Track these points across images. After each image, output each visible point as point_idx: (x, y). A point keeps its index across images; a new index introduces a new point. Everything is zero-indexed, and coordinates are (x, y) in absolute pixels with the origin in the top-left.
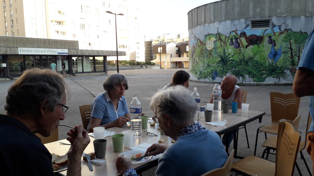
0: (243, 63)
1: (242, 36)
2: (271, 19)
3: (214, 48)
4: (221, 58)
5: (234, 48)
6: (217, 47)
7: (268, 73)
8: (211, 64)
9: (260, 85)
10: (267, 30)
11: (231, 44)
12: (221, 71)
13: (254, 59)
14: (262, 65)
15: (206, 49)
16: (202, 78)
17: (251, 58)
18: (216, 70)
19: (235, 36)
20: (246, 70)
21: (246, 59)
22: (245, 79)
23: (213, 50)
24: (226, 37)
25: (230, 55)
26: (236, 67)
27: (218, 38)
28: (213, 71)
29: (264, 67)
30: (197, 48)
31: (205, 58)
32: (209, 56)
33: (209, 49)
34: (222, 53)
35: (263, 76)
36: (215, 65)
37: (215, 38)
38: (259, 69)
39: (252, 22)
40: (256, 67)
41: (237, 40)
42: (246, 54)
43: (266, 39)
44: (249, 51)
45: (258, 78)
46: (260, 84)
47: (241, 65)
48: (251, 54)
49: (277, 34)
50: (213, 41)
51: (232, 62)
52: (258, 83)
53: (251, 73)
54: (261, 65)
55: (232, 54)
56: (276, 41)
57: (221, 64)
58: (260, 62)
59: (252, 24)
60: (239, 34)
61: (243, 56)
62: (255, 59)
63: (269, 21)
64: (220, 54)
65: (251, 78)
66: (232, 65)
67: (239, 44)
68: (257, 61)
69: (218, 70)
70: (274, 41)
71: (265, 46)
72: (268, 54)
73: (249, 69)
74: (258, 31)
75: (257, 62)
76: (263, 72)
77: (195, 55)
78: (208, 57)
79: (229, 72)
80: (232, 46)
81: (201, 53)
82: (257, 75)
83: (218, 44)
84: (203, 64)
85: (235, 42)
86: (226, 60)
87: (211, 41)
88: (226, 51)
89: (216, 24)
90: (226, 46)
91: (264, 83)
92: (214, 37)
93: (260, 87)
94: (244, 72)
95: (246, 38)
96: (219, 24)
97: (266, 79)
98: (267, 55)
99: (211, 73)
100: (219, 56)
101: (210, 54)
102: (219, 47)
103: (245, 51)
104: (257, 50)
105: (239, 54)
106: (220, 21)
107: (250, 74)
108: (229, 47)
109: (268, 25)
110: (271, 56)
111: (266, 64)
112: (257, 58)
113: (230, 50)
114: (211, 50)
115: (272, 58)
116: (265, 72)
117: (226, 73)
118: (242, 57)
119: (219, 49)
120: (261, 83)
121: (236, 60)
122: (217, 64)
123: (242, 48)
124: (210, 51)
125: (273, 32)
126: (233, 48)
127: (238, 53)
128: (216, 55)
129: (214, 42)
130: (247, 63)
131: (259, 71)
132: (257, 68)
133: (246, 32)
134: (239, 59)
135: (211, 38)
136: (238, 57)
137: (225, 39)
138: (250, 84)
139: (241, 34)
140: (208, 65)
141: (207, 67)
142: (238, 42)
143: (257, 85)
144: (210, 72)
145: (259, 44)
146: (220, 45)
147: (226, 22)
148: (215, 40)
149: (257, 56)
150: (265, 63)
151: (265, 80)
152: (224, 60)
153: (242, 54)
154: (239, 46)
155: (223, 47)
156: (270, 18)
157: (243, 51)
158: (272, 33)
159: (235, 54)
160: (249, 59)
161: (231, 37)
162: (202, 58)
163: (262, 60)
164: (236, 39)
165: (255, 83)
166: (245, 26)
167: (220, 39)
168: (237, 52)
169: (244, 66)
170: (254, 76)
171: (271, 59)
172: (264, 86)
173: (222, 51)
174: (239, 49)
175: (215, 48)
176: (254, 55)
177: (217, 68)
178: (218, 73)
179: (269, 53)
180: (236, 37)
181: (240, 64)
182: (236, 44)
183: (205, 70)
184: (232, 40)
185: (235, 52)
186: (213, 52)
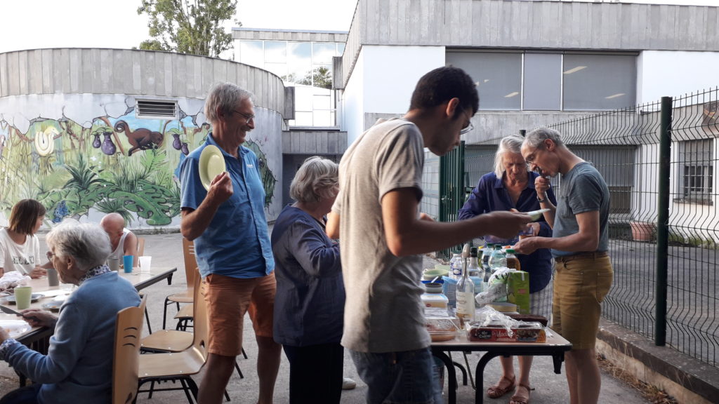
0: (123, 187)
1: (119, 129)
2: (177, 101)
3: (55, 151)
4: (73, 174)
5: (102, 154)
6: (64, 149)
8: (50, 187)
9: (161, 232)
10: (170, 121)
11: (96, 145)
12: (75, 205)
13: (147, 179)
14: (163, 191)
15: (35, 153)
17: (142, 178)
18: (63, 202)
19: (104, 128)
20: (131, 201)
21: (130, 178)
22: (130, 221)
23: (54, 155)
24: (83, 129)
25: (94, 169)
26: (108, 195)
27: (64, 129)
28: (56, 205)
29: (169, 195)
30: (9, 148)
31: (34, 172)
32: (44, 169)
33: (43, 153)
34: (76, 164)
35: (168, 214)
36: (60, 190)
37: (58, 129)
38: (158, 200)
39: (139, 102)
40: (152, 195)
41: (109, 137)
42: (131, 167)
43: (169, 141)
44: (137, 162)
45: (156, 218)
46: (161, 229)
47: (121, 190)
48: (141, 169)
49: (190, 132)
50: (53, 136)
51: (99, 185)
52: (158, 228)
53: (142, 208)
54: (161, 192)
55: (100, 168)
56: (189, 144)
57: (73, 189)
58: (159, 186)
59: (140, 106)
60: (113, 125)
61: (124, 171)
62: (150, 179)
63: (174, 104)
64: (72, 165)
65: (143, 217)
66: (100, 190)
67: (113, 145)
68: (154, 184)
69: (67, 203)
70: (186, 145)
71: (167, 153)
73: (138, 198)
74: (154, 123)
75: (154, 186)
76: (167, 204)
77: (6, 164)
78: (40, 171)
79: (94, 206)
80: (99, 150)
81: (23, 161)
82: (154, 211)
83: (66, 142)
85: (105, 139)
86: (85, 179)
87: (48, 135)
88: (85, 159)
89: (59, 98)
90: (85, 148)
91: (170, 227)
92: (55, 126)
93: (160, 236)
94: (126, 206)
95: (128, 134)
96: (66, 98)
97: (173, 219)
98: (173, 172)
99: (52, 207)
100: (68, 169)
101: (47, 164)
102: (68, 150)
103: (127, 162)
104: (153, 162)
105: (115, 166)
106: (69, 93)
107: (139, 211)
108: (91, 150)
109: (172, 112)
111: (172, 188)
112: (152, 177)
113: (95, 158)
114: (49, 156)
116: (170, 205)
117: (88, 207)
118: (121, 174)
119: (69, 153)
120: (164, 227)
121: (108, 180)
122: (65, 187)
123: (121, 155)
124: (45, 157)
125: (182, 126)
126: (100, 154)
127: (112, 165)
128: (60, 167)
129: (54, 139)
130: (132, 186)
131: (159, 203)
132: (153, 197)
133: (127, 121)
134: (115, 178)
135: (47, 127)
136: (114, 174)
137: (82, 134)
138: (141, 231)
139: (117, 126)
140: (42, 190)
141: (39, 194)
142: (111, 141)
143: (156, 232)
145: (156, 148)
146: (70, 147)
147: (82, 96)
148: (58, 133)
149: (154, 173)
150: (170, 187)
151: (171, 220)
152: (80, 180)
153: (120, 168)
154: (114, 151)
155: (77, 150)
156: (175, 99)
157: (122, 162)
158: (181, 129)
159: (105, 166)
160: (136, 177)
161: (94, 129)
162: (26, 173)
163: (164, 181)
164: (108, 134)
165: (152, 228)
166: (125, 109)
167: (70, 132)
168: (111, 163)
169: (127, 193)
170: (148, 215)
172: (169, 235)
173: (75, 158)
174: (113, 156)
175: (58, 152)
176: (147, 171)
177: (65, 197)
178: (69, 209)
180: (107, 131)
181: (117, 189)
182: (107, 145)
184: (97, 136)
185: (106, 162)
186: (53, 160)
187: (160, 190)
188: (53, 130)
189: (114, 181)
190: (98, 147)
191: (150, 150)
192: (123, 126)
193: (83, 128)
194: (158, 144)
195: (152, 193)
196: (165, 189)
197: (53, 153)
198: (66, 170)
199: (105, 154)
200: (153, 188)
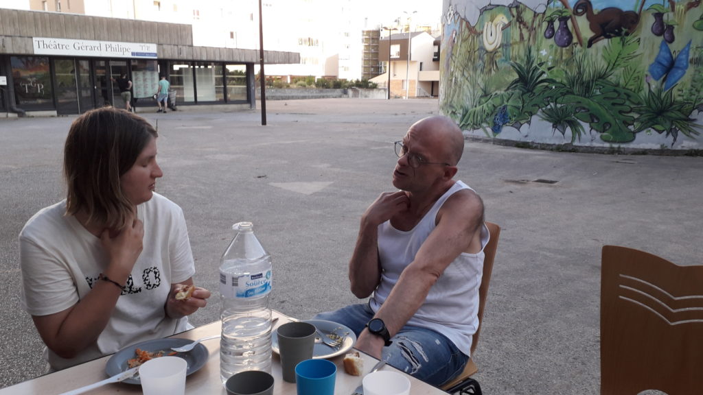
0: (576, 89)
1: (580, 11)
3: (502, 45)
4: (519, 73)
5: (555, 46)
6: (511, 42)
7: (644, 118)
8: (493, 89)
9: (619, 152)
11: (548, 35)
12: (517, 111)
13: (609, 79)
14: (629, 96)
15: (482, 48)
16: (469, 127)
17: (601, 77)
18: (505, 107)
19: (561, 12)
20: (584, 108)
21: (586, 77)
22: (580, 135)
23: (500, 49)
24: (536, 15)
25: (544, 66)
26: (557, 99)
27: (514, 16)
28: (497, 110)
29: (636, 102)
30: (459, 44)
31: (479, 71)
32: (488, 68)
33: (490, 48)
34: (522, 60)
35: (631, 128)
36: (502, 92)
38: (619, 108)
40: (612, 101)
41: (566, 24)
42: (588, 63)
43: (648, 22)
44: (597, 56)
45: (614, 133)
46: (619, 148)
47: (572, 93)
48: (602, 65)
49: (681, 7)
50: (501, 26)
51: (547, 87)
52: (615, 146)
53: (597, 119)
54: (625, 97)
55: (550, 64)
56: (676, 27)
57: (517, 91)
58: (624, 88)
61: (579, 68)
62: (612, 79)
64: (518, 62)
65: (597, 131)
66: (546, 94)
67: (569, 34)
68: (618, 85)
69: (509, 108)
70: (671, 28)
71: (641, 42)
72: (651, 65)
73: (593, 104)
75: (617, 88)
76: (631, 114)
77: (454, 62)
78: (485, 70)
79: (539, 113)
80: (551, 41)
81: (470, 59)
82: (613, 122)
83: (515, 32)
84: (471, 90)
85: (560, 26)
86: (532, 78)
87: (496, 26)
88: (534, 53)
90: (534, 39)
91: (632, 146)
93: (619, 158)
94: (577, 115)
95: (591, 17)
97: (638, 135)
98: (647, 68)
99: (492, 113)
100: (514, 67)
101: (492, 61)
102: (516, 43)
103: (585, 56)
104: (619, 54)
105: (569, 62)
107: (593, 121)
108: (541, 42)
110: (658, 70)
111: (643, 92)
112: (617, 76)
113: (545, 51)
114: (495, 51)
115: (661, 77)
116: (636, 116)
117: (531, 114)
118: (575, 71)
119: (516, 47)
120: (623, 146)
121: (558, 80)
122: (508, 89)
123: (578, 46)
124: (491, 52)
125: (670, 0)
126: (552, 46)
127: (565, 61)
128: (506, 65)
130: (587, 88)
131: (620, 112)
132: (614, 104)
134: (567, 78)
136: (566, 72)
137: (534, 21)
138: (592, 148)
139: (577, 6)
140: (485, 92)
141: (481, 97)
142: (567, 28)
143: (612, 152)
144: (490, 113)
145: (627, 34)
146: (518, 39)
148: (507, 22)
149: (619, 71)
150: (640, 90)
151: (635, 137)
152: (526, 80)
153: (575, 64)
154: (569, 41)
155: (526, 43)
157: (579, 56)
158: (667, 5)
159: (556, 62)
160: (594, 76)
161: (548, 14)
162: (471, 73)
163: (632, 82)
164: (564, 20)
165: (607, 145)
167: (520, 20)
168: (564, 58)
169: (580, 98)
170: (604, 127)
171: (657, 80)
172: (629, 156)
173: (522, 53)
174: (568, 48)
175: (505, 45)
176: (610, 67)
177: (508, 101)
178: (510, 115)
179: (652, 60)
180: (564, 14)
181: (568, 93)
182: (562, 34)
183: (476, 106)
184: (551, 22)
185: (558, 57)
186: (500, 56)
187: (625, 94)
188: (502, 19)
189: (565, 81)
190: (550, 37)
192: (584, 6)
193: (535, 13)
194: (630, 28)
195: (613, 98)
196: (631, 93)
197: (499, 47)
198: (512, 68)
199: (559, 46)
200: (615, 91)
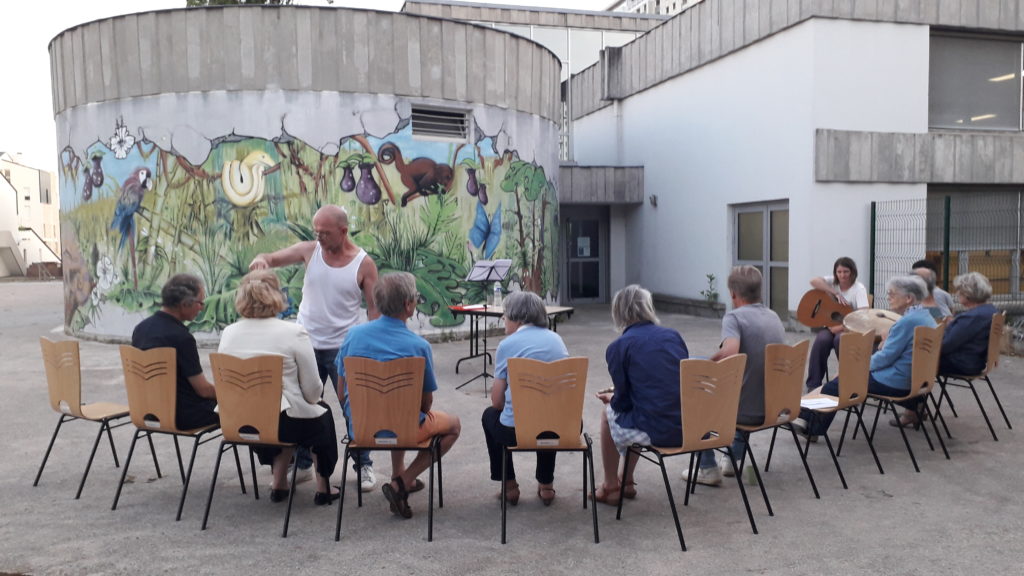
0: (394, 260)
1: (386, 158)
2: (470, 111)
5: (358, 201)
6: (285, 193)
7: (471, 294)
9: (452, 338)
10: (463, 145)
11: (345, 187)
13: (431, 246)
14: (453, 267)
15: (222, 200)
17: (423, 244)
19: (360, 156)
21: (404, 245)
23: (265, 203)
24: (323, 157)
27: (284, 156)
29: (461, 275)
30: (161, 190)
31: (220, 236)
32: (242, 230)
33: (240, 200)
34: (306, 221)
38: (446, 283)
39: (414, 111)
40: (437, 275)
41: (370, 173)
42: (405, 225)
43: (462, 179)
44: (414, 218)
45: (443, 315)
46: (451, 333)
48: (421, 230)
49: (489, 164)
50: (262, 169)
52: (447, 331)
54: (450, 269)
56: (487, 186)
58: (448, 258)
59: (414, 117)
60: (375, 150)
61: (395, 233)
62: (434, 247)
63: (462, 115)
64: (301, 223)
65: (425, 314)
67: (376, 187)
68: (441, 255)
69: (292, 291)
70: (483, 187)
71: (459, 201)
74: (438, 148)
75: (440, 258)
77: (150, 221)
78: (234, 235)
80: (352, 195)
81: (195, 216)
82: (441, 302)
83: (290, 180)
84: (206, 267)
85: (361, 176)
87: (250, 168)
89: (274, 98)
90: (325, 191)
93: (452, 346)
95: (401, 167)
96: (289, 100)
98: (467, 234)
100: (294, 231)
101: (249, 221)
102: (294, 195)
103: (400, 217)
104: (439, 216)
105: (380, 225)
106: (292, 89)
108: (337, 196)
109: (464, 129)
110: (478, 236)
111: (466, 262)
112: (438, 244)
115: (481, 244)
116: (463, 292)
118: (389, 238)
119: (295, 201)
120: (455, 330)
123: (390, 203)
124: (245, 208)
125: (479, 155)
126: (354, 202)
127: (374, 223)
128: (279, 227)
129: (265, 173)
130: (407, 259)
132: (440, 279)
134: (380, 246)
136: (378, 239)
137: (321, 166)
139: (383, 152)
140: (239, 269)
141: (232, 276)
142: (372, 179)
143: (445, 339)
145: (444, 192)
146: (297, 189)
147: (320, 96)
148: (272, 164)
149: (440, 237)
150: (463, 260)
151: (464, 318)
153: (388, 227)
154: (378, 197)
155: (312, 196)
156: (469, 107)
157: (392, 217)
158: (478, 160)
159: (361, 225)
160: (413, 244)
161: (343, 157)
162: (202, 239)
163: (454, 251)
164: (366, 167)
165: (438, 331)
166: (395, 122)
167: (296, 161)
168: (373, 219)
170: (433, 309)
171: (478, 247)
173: (304, 210)
174: (376, 206)
175: (274, 198)
176: (431, 232)
177: (288, 281)
180: (366, 161)
181: (384, 266)
182: (366, 186)
183: (220, 292)
184: (348, 169)
185: (363, 218)
186: (261, 214)
187: (450, 265)
188: (261, 159)
189: (378, 251)
190: (350, 190)
191: (434, 197)
192: (391, 152)
193: (322, 154)
194: (446, 185)
195: (438, 271)
196: (455, 264)
198: (290, 232)
199: (363, 202)
200: (439, 262)
